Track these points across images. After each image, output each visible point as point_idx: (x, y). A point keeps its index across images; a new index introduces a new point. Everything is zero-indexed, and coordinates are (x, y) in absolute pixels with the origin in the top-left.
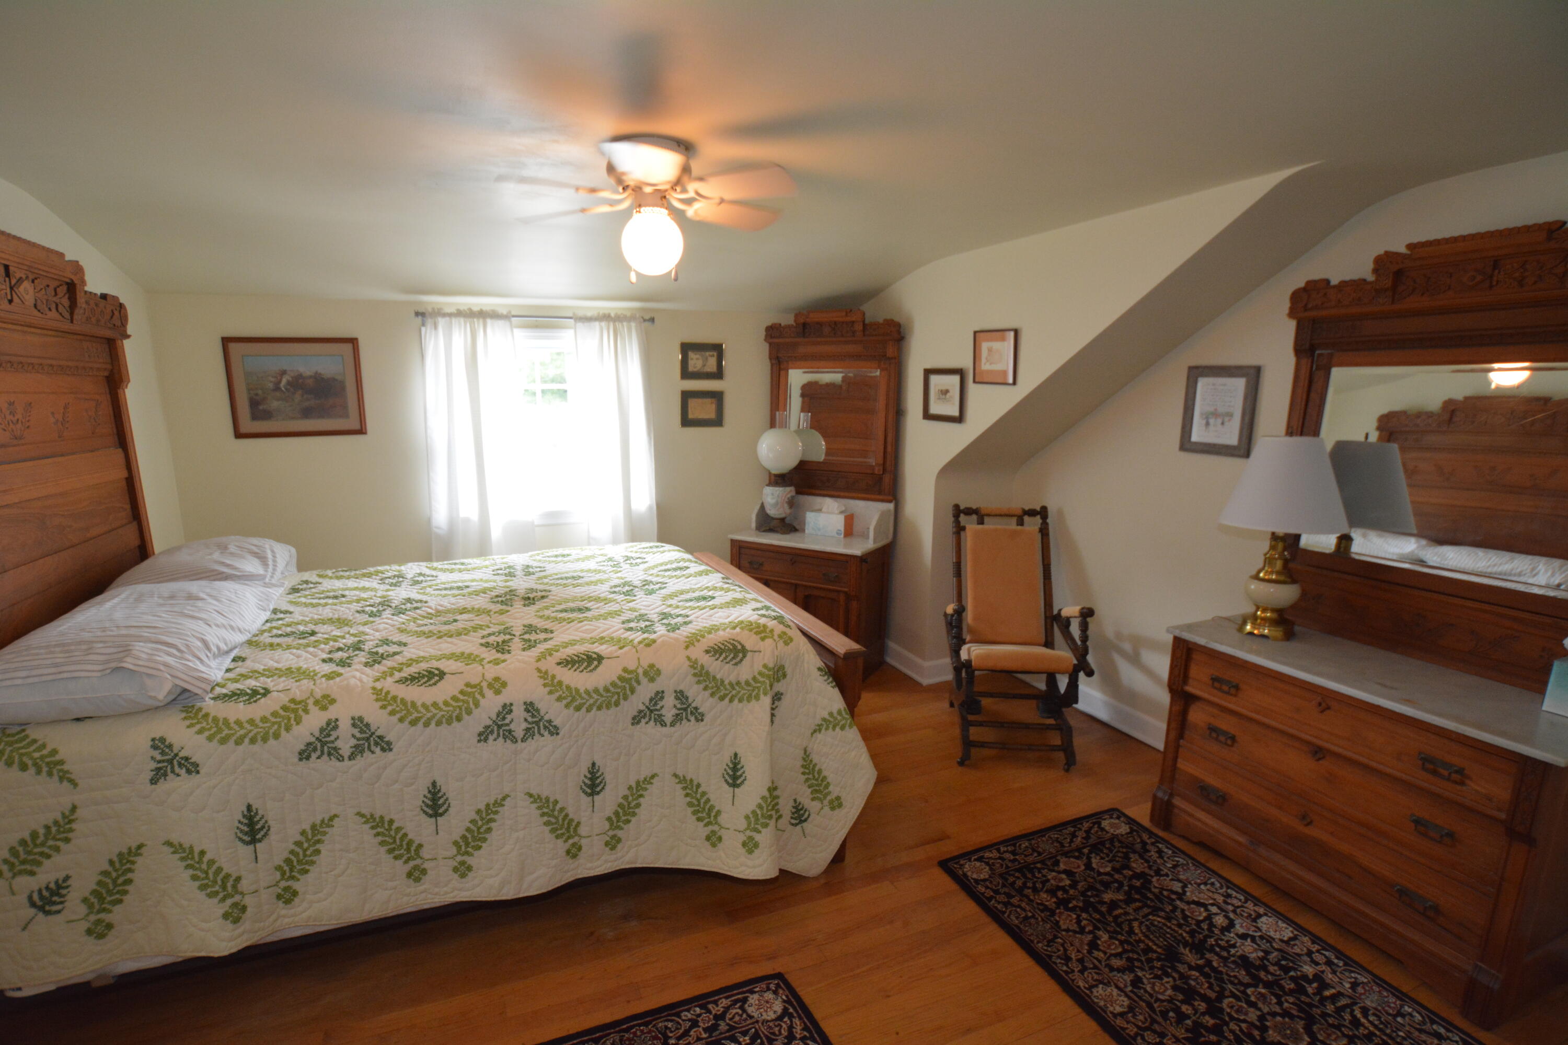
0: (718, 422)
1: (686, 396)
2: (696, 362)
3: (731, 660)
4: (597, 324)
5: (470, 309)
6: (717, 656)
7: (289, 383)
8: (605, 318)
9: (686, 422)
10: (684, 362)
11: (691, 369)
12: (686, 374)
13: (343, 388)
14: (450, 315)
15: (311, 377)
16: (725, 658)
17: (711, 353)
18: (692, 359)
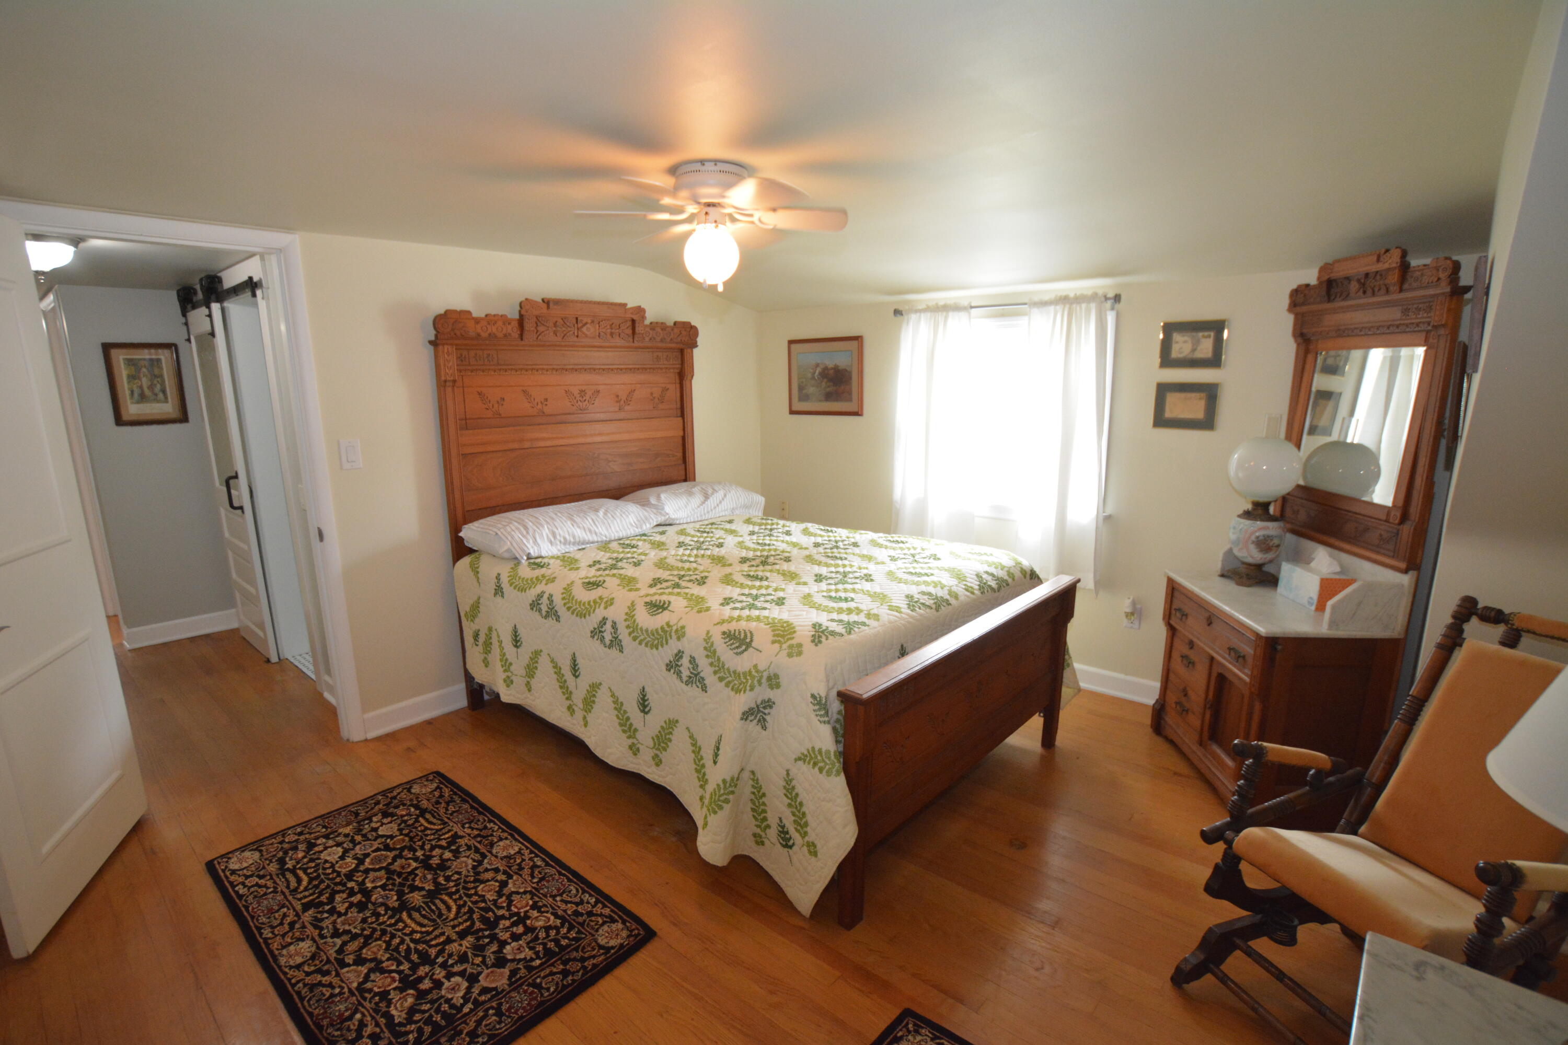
0: (1207, 423)
1: (1163, 390)
2: (1182, 346)
3: (734, 649)
4: (1052, 308)
5: (937, 304)
6: (727, 640)
7: (820, 374)
8: (1063, 300)
9: (1161, 421)
10: (1166, 346)
11: (1174, 354)
12: (1167, 361)
13: (850, 378)
14: (920, 311)
15: (832, 369)
16: (731, 645)
17: (1206, 334)
18: (1177, 342)
